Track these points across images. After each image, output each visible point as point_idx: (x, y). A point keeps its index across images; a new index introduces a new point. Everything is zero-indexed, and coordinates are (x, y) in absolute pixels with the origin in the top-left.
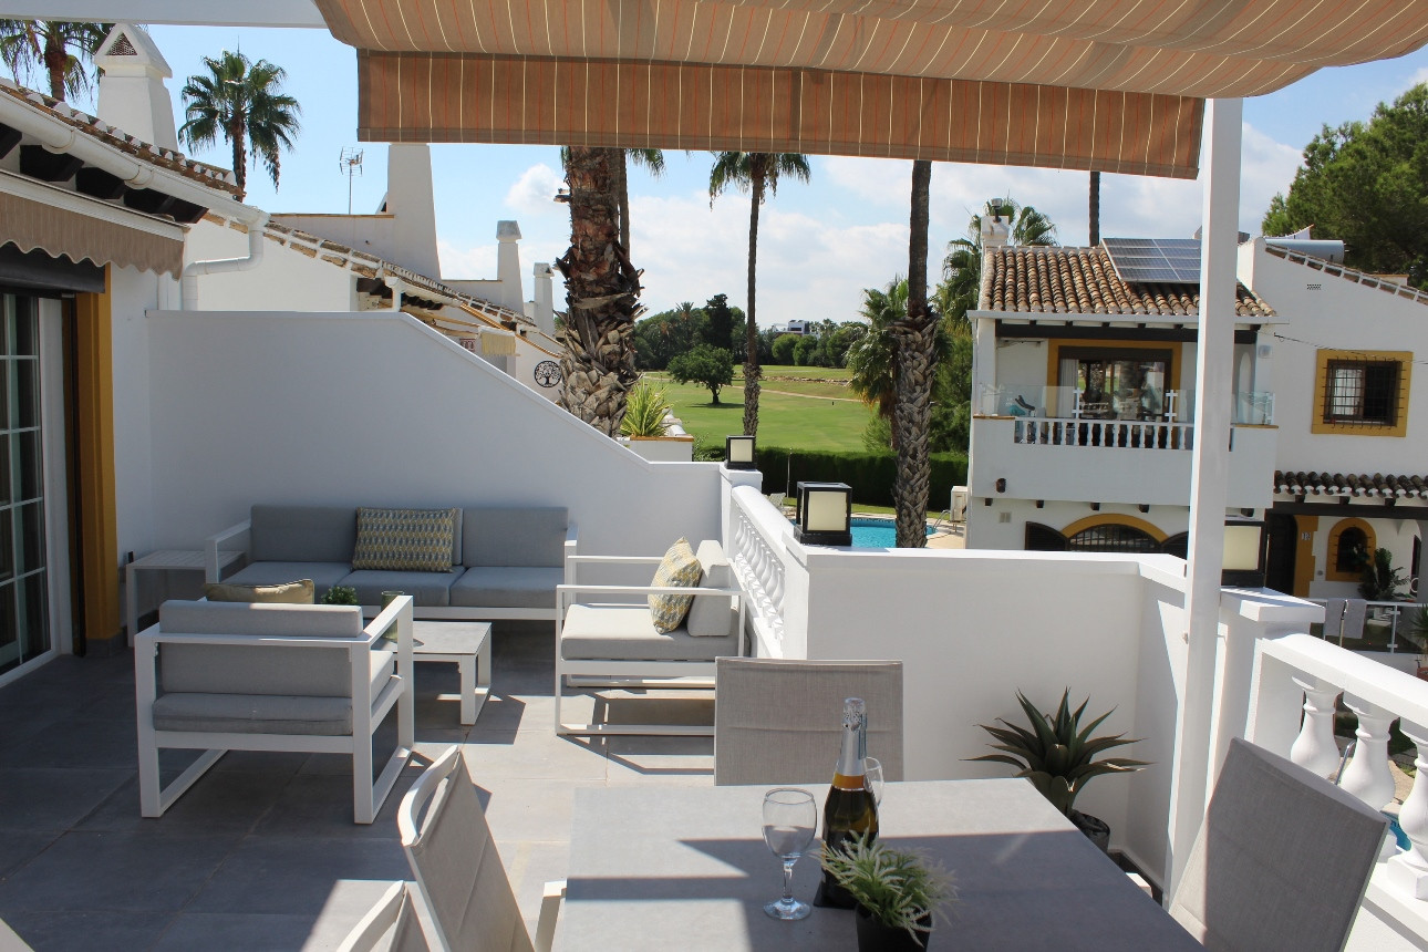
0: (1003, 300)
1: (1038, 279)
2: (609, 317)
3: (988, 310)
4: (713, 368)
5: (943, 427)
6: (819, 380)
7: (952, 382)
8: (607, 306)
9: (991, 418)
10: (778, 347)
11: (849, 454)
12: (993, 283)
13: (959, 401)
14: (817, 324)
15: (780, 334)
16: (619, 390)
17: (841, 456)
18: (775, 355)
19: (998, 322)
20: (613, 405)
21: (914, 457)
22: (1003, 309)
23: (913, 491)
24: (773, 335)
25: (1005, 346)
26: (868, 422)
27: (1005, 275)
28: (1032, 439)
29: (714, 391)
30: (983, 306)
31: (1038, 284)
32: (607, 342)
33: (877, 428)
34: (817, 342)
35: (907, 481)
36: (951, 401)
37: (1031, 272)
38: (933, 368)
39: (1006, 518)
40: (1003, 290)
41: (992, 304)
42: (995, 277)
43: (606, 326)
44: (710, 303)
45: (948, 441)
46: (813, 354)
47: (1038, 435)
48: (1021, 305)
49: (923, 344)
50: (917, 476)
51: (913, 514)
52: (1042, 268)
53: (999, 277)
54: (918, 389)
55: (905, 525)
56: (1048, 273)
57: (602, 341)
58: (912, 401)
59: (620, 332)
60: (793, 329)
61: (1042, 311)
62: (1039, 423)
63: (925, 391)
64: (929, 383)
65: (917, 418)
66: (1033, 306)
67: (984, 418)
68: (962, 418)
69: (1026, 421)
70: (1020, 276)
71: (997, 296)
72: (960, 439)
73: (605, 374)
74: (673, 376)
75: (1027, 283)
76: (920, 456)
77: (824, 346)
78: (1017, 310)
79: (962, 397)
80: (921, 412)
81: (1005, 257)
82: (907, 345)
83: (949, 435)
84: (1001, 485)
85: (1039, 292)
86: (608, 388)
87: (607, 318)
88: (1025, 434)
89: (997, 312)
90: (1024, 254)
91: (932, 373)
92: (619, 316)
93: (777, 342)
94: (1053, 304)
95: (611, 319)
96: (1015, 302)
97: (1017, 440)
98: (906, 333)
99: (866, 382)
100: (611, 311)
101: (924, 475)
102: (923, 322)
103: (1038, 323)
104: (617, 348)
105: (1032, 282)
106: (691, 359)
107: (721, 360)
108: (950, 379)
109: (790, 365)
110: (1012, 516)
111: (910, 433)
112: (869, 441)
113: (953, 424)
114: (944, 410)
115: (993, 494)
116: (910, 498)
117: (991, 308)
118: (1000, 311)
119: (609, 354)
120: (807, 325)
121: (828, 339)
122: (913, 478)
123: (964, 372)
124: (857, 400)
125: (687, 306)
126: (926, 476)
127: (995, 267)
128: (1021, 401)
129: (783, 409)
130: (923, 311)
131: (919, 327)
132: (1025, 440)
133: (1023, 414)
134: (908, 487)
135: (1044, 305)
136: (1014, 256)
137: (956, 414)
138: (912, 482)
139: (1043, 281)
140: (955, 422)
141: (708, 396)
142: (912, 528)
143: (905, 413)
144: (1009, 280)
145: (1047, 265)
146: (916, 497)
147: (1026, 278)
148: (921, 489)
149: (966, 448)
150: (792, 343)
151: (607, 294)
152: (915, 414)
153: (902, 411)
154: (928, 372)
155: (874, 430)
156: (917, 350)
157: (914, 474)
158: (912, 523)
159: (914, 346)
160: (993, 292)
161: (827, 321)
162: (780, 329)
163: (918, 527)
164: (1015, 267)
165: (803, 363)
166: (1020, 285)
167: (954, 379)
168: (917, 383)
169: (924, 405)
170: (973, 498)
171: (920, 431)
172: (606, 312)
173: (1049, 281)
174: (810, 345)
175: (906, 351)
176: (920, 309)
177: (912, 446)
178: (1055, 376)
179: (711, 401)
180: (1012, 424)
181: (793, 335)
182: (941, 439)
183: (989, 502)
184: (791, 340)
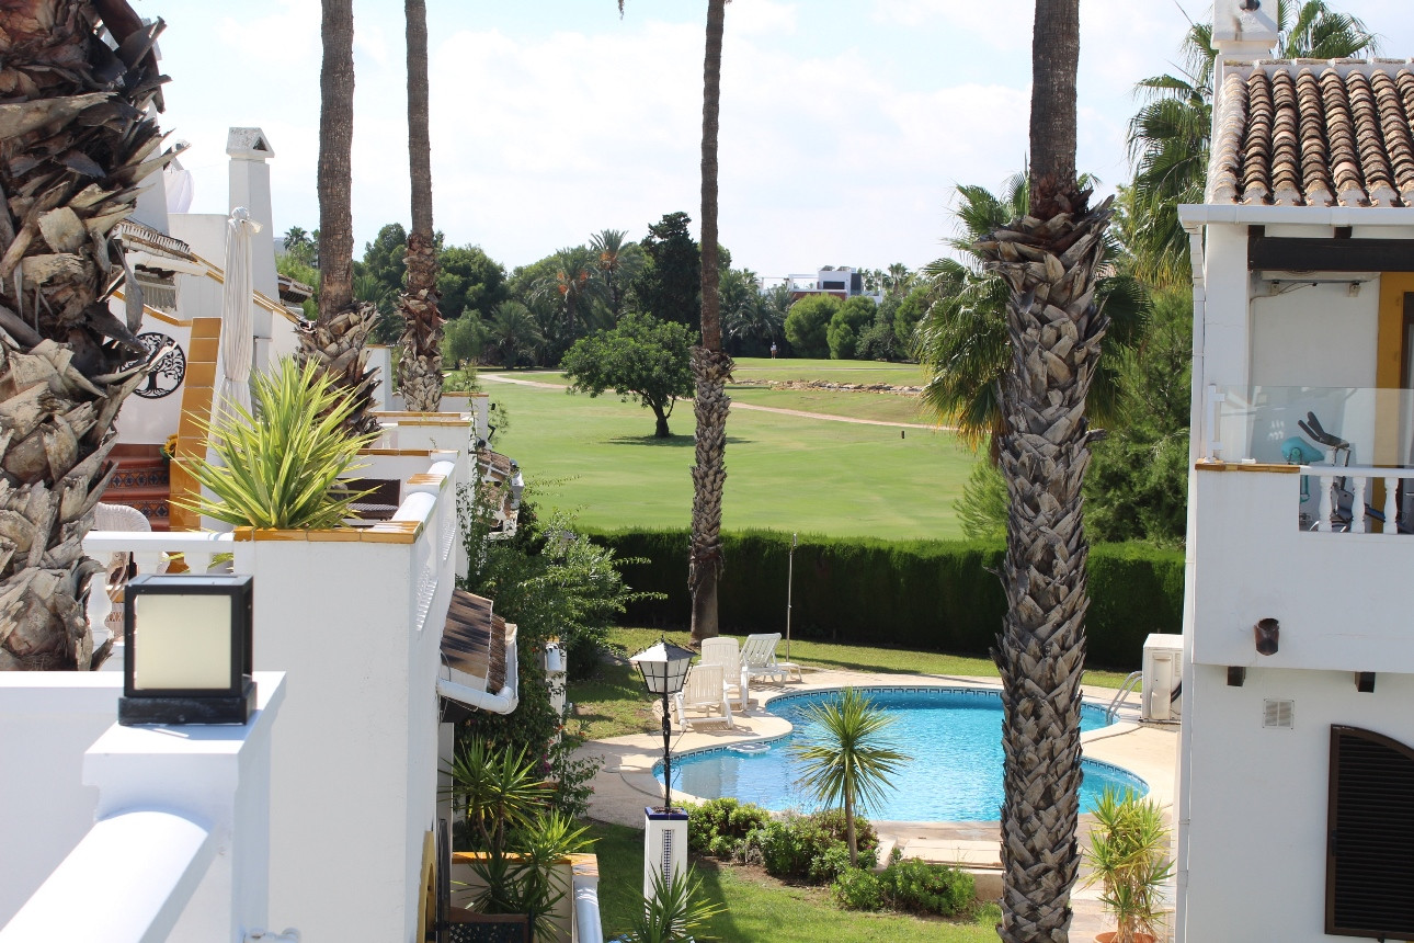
0: (1268, 179)
1: (1353, 132)
2: (45, 167)
3: (1231, 202)
4: (657, 361)
5: (1131, 485)
6: (878, 388)
7: (1150, 386)
8: (43, 132)
9: (1241, 468)
10: (797, 322)
11: (923, 545)
12: (1242, 142)
13: (1165, 429)
14: (878, 274)
15: (801, 294)
16: (79, 396)
17: (906, 549)
18: (792, 338)
19: (1256, 231)
20: (58, 444)
21: (1046, 568)
22: (1269, 200)
23: (1044, 652)
24: (787, 297)
25: (1271, 294)
26: (970, 473)
27: (1271, 125)
28: (1342, 519)
29: (659, 412)
30: (1218, 193)
31: (1354, 144)
32: (39, 247)
33: (987, 489)
34: (875, 310)
35: (1030, 627)
36: (1147, 429)
37: (1335, 118)
38: (1093, 344)
39: (1279, 714)
40: (1268, 156)
41: (1240, 191)
42: (1246, 129)
43: (35, 194)
44: (655, 230)
45: (1143, 514)
46: (869, 334)
47: (1359, 509)
48: (1315, 191)
49: (1068, 285)
50: (1055, 616)
51: (1047, 710)
52: (1362, 108)
53: (1258, 128)
54: (1056, 397)
55: (1026, 738)
56: (1376, 117)
57: (20, 243)
58: (1041, 428)
59: (84, 215)
60: (828, 285)
61: (1366, 203)
62: (1359, 483)
63: (1072, 403)
64: (1083, 384)
65: (1054, 470)
66: (1342, 192)
67: (1221, 468)
68: (1173, 464)
69: (1326, 475)
70: (1309, 127)
71: (1253, 169)
72: (1169, 510)
73: (27, 346)
74: (574, 379)
75: (1325, 141)
76: (1061, 565)
77: (890, 319)
78: (1302, 203)
79: (1172, 420)
80: (1063, 456)
81: (1269, 85)
82: (1028, 288)
83: (1144, 501)
84: (1268, 636)
85: (1356, 159)
86: (40, 389)
87: (39, 171)
88: (1327, 507)
89: (1254, 208)
90: (1316, 80)
91: (1089, 357)
92: (80, 164)
93: (795, 310)
94: (1394, 187)
95: (52, 171)
96: (1298, 181)
97: (1306, 522)
98: (1023, 258)
99: (962, 389)
100: (54, 149)
101: (1073, 612)
102: (1067, 230)
103: (1355, 235)
104: (73, 264)
105: (1338, 139)
106: (611, 347)
107: (671, 345)
108: (1144, 380)
109: (823, 358)
110: (1296, 711)
111: (1036, 509)
112: (969, 515)
113: (1153, 479)
114: (1133, 448)
115: (1246, 654)
116: (1038, 670)
117: (1237, 199)
118: (1260, 205)
119: (51, 281)
120: (856, 279)
121: (898, 304)
122: (1043, 622)
123: (1175, 366)
124: (944, 427)
125: (612, 240)
126: (1078, 618)
127: (1247, 107)
128: (1313, 426)
129: (801, 446)
130: (1066, 204)
131: (1056, 244)
132: (1325, 522)
133: (1318, 458)
134: (1033, 644)
135: (1372, 189)
136: (1292, 83)
137: (1158, 456)
138: (1043, 631)
139: (1365, 135)
140: (1156, 474)
141: (647, 420)
142: (1044, 745)
143: (1024, 457)
144: (1281, 135)
145: (1373, 100)
146: (1052, 669)
147: (1323, 130)
148: (1064, 648)
149: (1180, 530)
150: (825, 314)
151: (44, 93)
152: (1050, 462)
153: (1016, 455)
154: (1079, 356)
155: (982, 492)
156: (1051, 301)
157: (1048, 610)
158: (1042, 734)
159: (1044, 291)
160: (1241, 162)
161: (897, 269)
162: (803, 285)
163: (1060, 743)
164: (1294, 105)
165: (848, 353)
166: (1310, 146)
167: (1155, 381)
168: (1052, 382)
169: (1070, 439)
170: (1200, 668)
171: (1062, 502)
172: (39, 151)
173: (1379, 135)
174: (861, 318)
175: (1025, 301)
176: (1059, 198)
177: (1041, 542)
178: (1397, 366)
179: (652, 430)
180: (1293, 482)
181: (827, 297)
182: (1126, 512)
183: (1236, 676)
184: (822, 306)
